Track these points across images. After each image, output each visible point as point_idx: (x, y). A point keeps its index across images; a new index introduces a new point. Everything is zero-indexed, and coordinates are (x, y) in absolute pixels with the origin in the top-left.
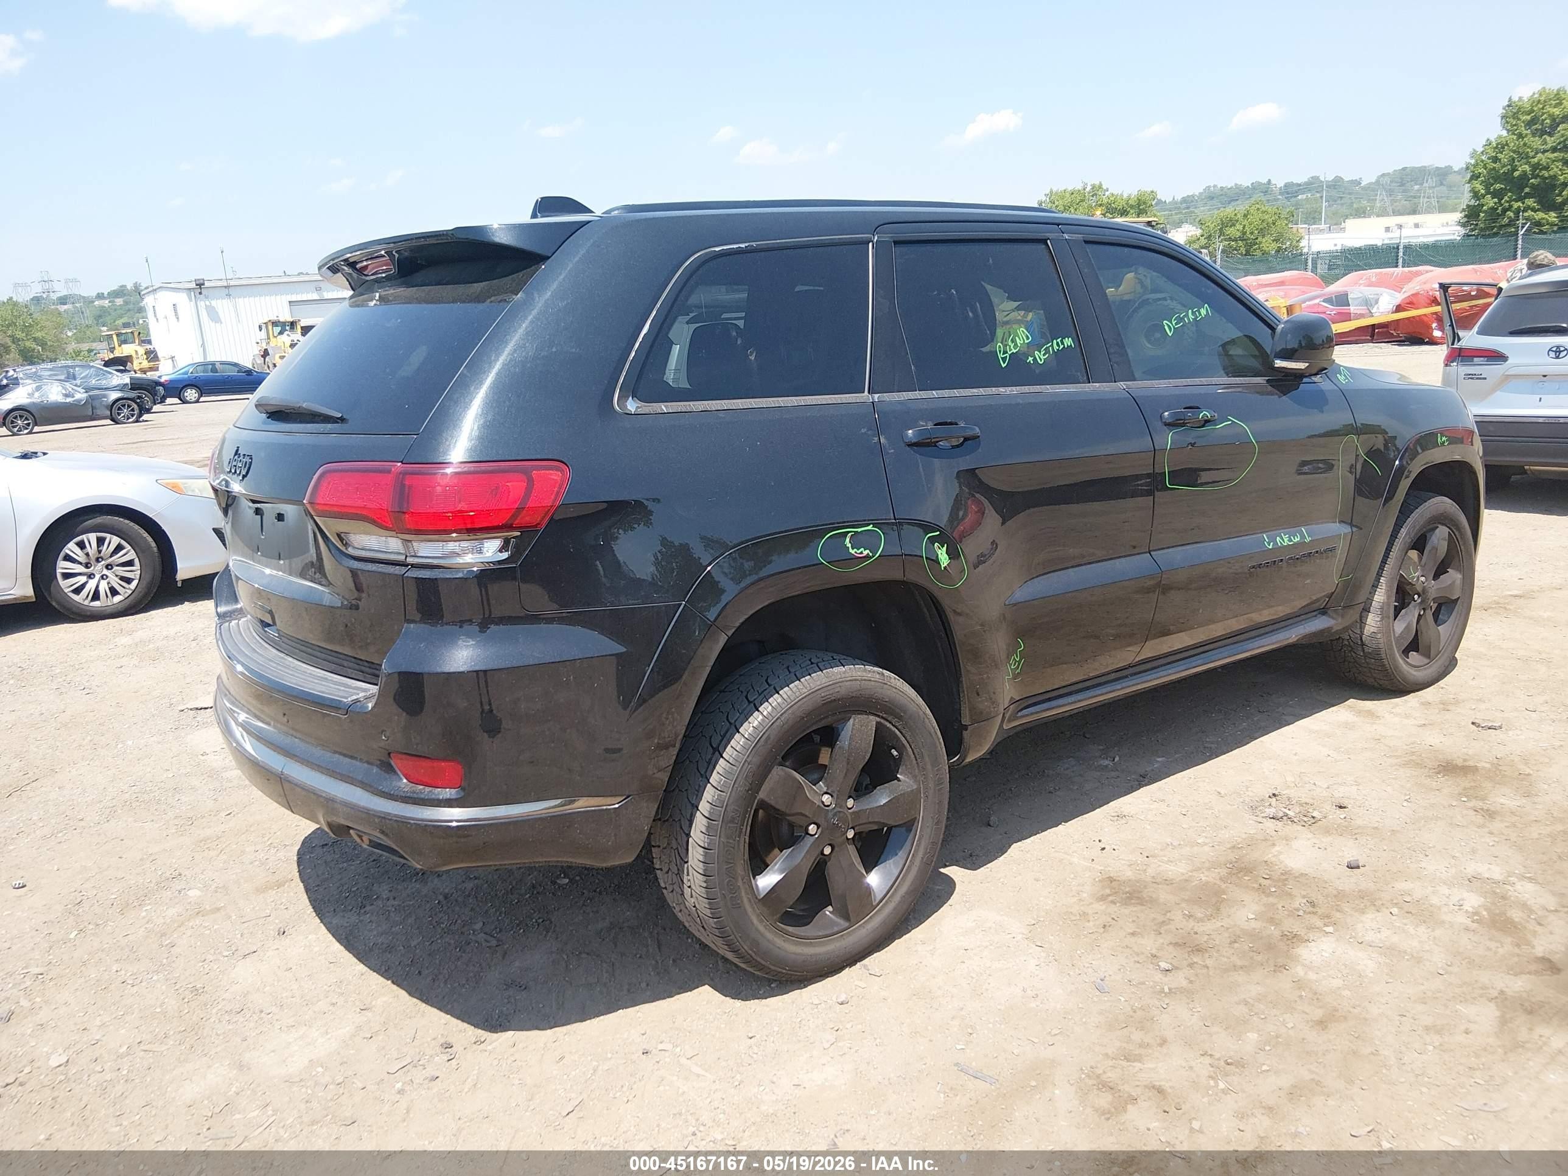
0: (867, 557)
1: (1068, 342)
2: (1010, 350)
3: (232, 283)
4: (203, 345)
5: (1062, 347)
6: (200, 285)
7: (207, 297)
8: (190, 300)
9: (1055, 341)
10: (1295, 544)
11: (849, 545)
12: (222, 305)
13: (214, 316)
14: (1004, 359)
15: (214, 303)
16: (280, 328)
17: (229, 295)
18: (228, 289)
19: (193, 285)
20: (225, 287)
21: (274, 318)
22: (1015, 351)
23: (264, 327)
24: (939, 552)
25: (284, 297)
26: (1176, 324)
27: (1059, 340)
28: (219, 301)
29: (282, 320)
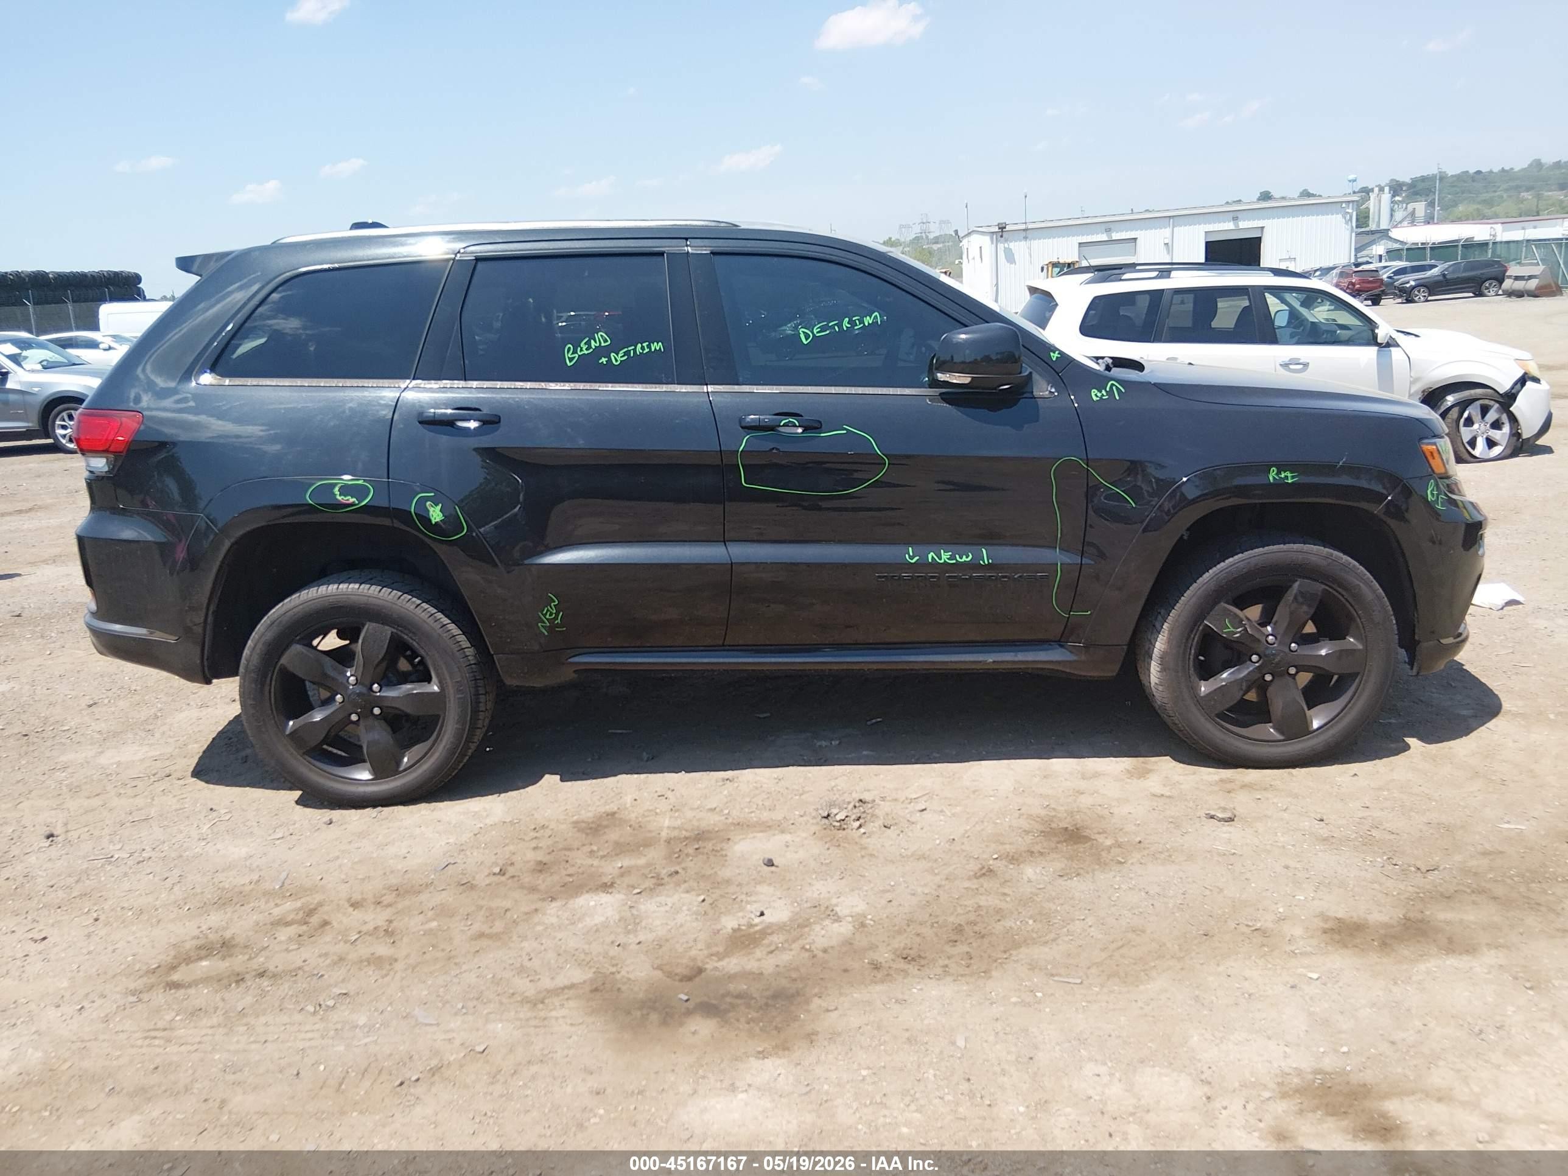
0: (353, 504)
1: (656, 346)
2: (581, 350)
3: (1030, 226)
4: (997, 285)
5: (647, 350)
6: (1002, 228)
7: (1006, 241)
8: (992, 243)
9: (639, 346)
10: (958, 564)
11: (338, 493)
12: (1018, 247)
13: (1010, 258)
14: (571, 360)
15: (1012, 245)
16: (1059, 269)
17: (1026, 238)
18: (1026, 233)
19: (996, 229)
20: (1024, 230)
21: (1055, 260)
22: (586, 352)
23: (1045, 267)
24: (431, 510)
25: (1075, 238)
26: (818, 332)
27: (645, 345)
28: (1017, 243)
29: (1062, 261)
